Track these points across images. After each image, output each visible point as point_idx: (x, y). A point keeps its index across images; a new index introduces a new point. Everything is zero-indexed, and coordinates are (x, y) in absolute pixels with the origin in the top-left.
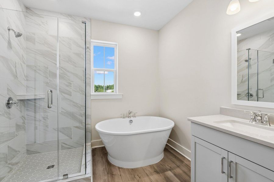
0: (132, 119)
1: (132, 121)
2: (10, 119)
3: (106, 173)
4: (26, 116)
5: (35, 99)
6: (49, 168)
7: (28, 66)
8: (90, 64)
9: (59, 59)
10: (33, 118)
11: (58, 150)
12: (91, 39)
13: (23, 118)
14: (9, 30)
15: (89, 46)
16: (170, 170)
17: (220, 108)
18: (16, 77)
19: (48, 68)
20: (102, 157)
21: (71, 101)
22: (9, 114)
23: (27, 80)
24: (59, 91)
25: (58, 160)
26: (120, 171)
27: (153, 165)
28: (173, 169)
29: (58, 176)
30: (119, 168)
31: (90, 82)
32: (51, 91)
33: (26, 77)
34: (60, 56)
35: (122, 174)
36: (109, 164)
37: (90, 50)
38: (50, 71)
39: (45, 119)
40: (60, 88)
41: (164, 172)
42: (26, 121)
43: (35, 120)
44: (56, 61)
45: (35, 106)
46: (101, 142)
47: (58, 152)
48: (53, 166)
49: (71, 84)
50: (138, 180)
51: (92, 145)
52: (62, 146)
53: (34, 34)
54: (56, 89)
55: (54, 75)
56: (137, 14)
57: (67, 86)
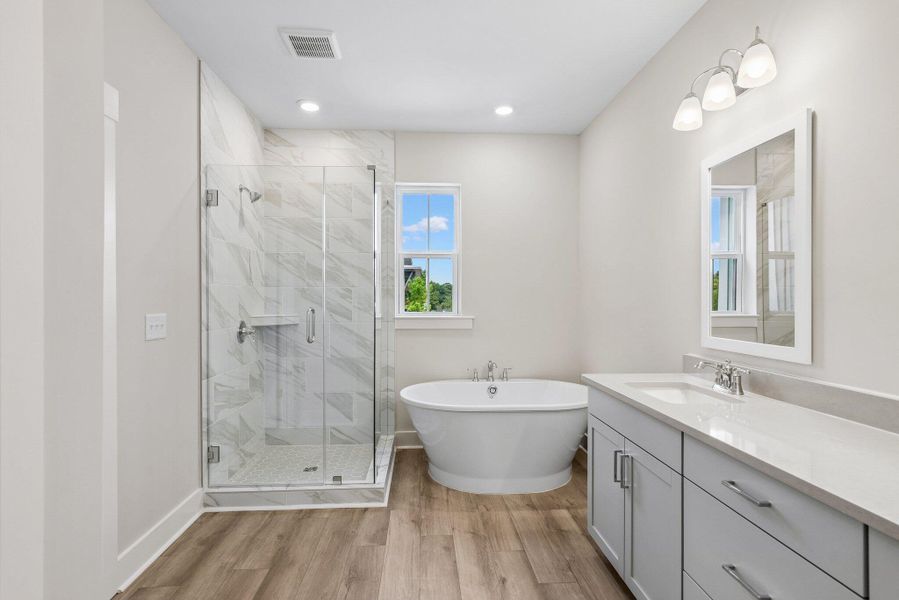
0: (497, 383)
1: (495, 389)
2: (242, 363)
3: (418, 494)
4: (264, 363)
5: (278, 326)
6: (307, 470)
7: (266, 255)
8: (393, 243)
9: (327, 235)
10: (275, 366)
11: (324, 442)
12: (395, 181)
13: (260, 364)
14: (241, 190)
15: (389, 199)
16: (568, 508)
17: (685, 357)
18: (249, 279)
19: (304, 257)
20: (416, 468)
21: (351, 332)
22: (241, 353)
23: (266, 285)
24: (327, 308)
25: (325, 459)
26: (448, 494)
27: (529, 495)
28: (576, 508)
29: (325, 477)
30: (448, 489)
31: (393, 286)
32: (313, 311)
33: (265, 278)
34: (327, 230)
35: (452, 500)
36: (428, 480)
37: (393, 208)
38: (308, 264)
39: (299, 372)
40: (328, 303)
41: (550, 509)
42: (264, 373)
43: (278, 371)
44: (321, 241)
45: (278, 339)
46: (417, 439)
47: (324, 448)
48: (315, 469)
49: (350, 291)
50: (482, 514)
51: (396, 442)
52: (332, 435)
53: (278, 184)
54: (321, 306)
55: (316, 272)
56: (504, 111)
57: (343, 296)
